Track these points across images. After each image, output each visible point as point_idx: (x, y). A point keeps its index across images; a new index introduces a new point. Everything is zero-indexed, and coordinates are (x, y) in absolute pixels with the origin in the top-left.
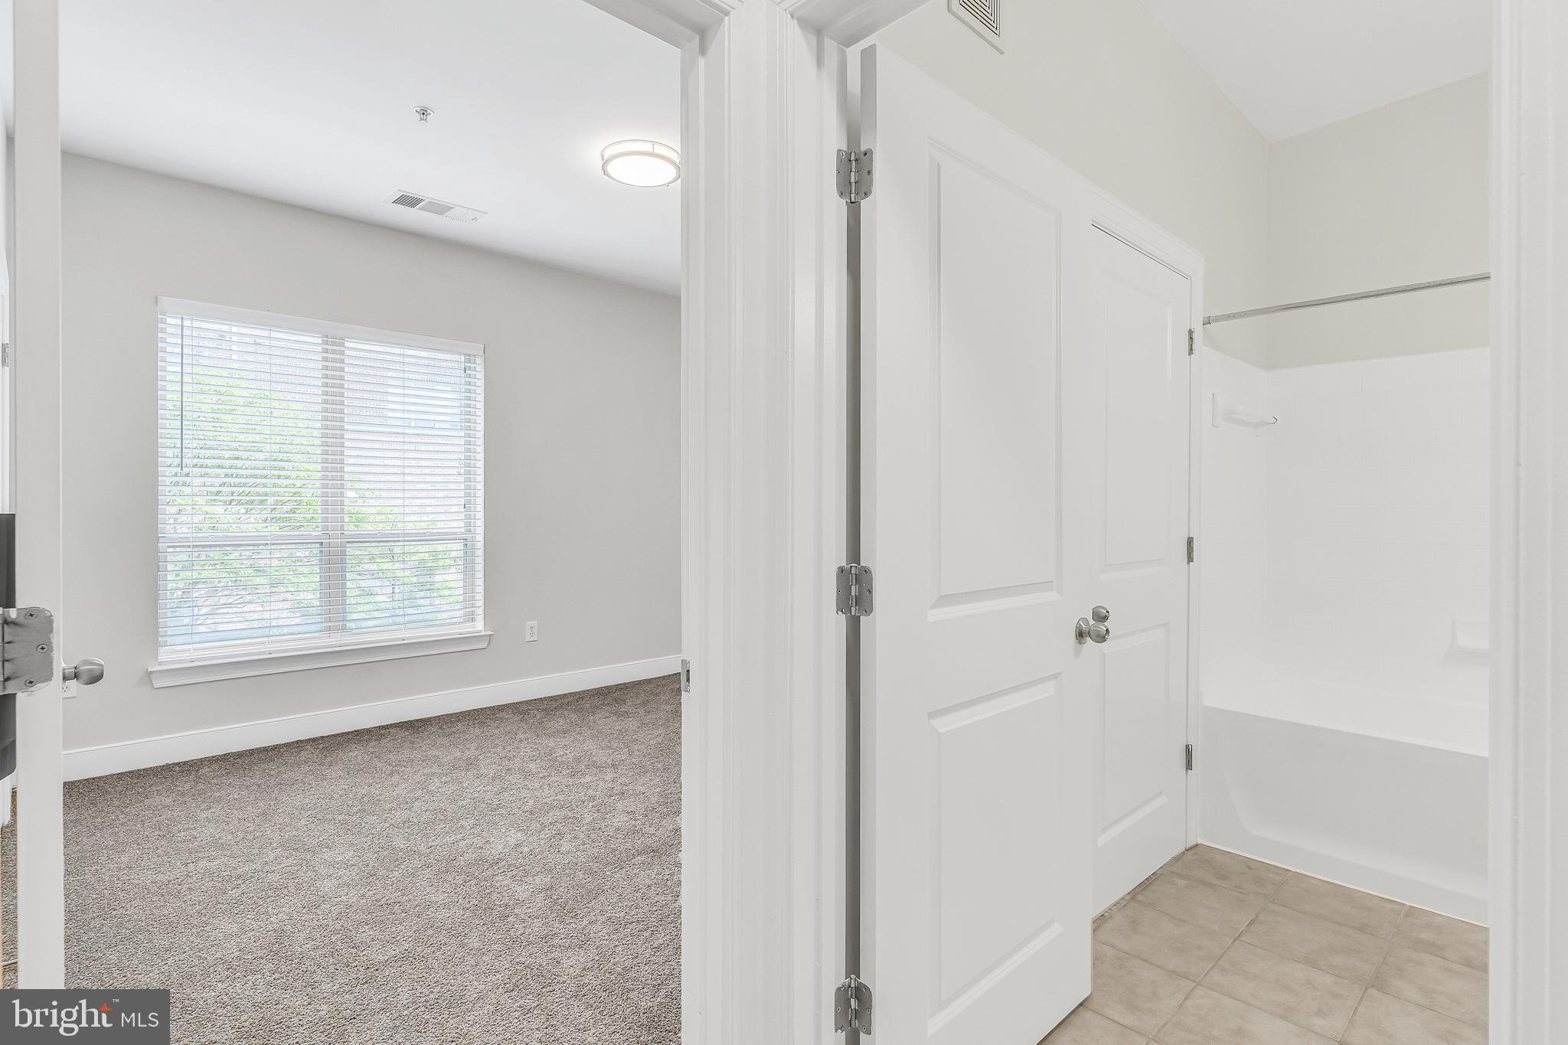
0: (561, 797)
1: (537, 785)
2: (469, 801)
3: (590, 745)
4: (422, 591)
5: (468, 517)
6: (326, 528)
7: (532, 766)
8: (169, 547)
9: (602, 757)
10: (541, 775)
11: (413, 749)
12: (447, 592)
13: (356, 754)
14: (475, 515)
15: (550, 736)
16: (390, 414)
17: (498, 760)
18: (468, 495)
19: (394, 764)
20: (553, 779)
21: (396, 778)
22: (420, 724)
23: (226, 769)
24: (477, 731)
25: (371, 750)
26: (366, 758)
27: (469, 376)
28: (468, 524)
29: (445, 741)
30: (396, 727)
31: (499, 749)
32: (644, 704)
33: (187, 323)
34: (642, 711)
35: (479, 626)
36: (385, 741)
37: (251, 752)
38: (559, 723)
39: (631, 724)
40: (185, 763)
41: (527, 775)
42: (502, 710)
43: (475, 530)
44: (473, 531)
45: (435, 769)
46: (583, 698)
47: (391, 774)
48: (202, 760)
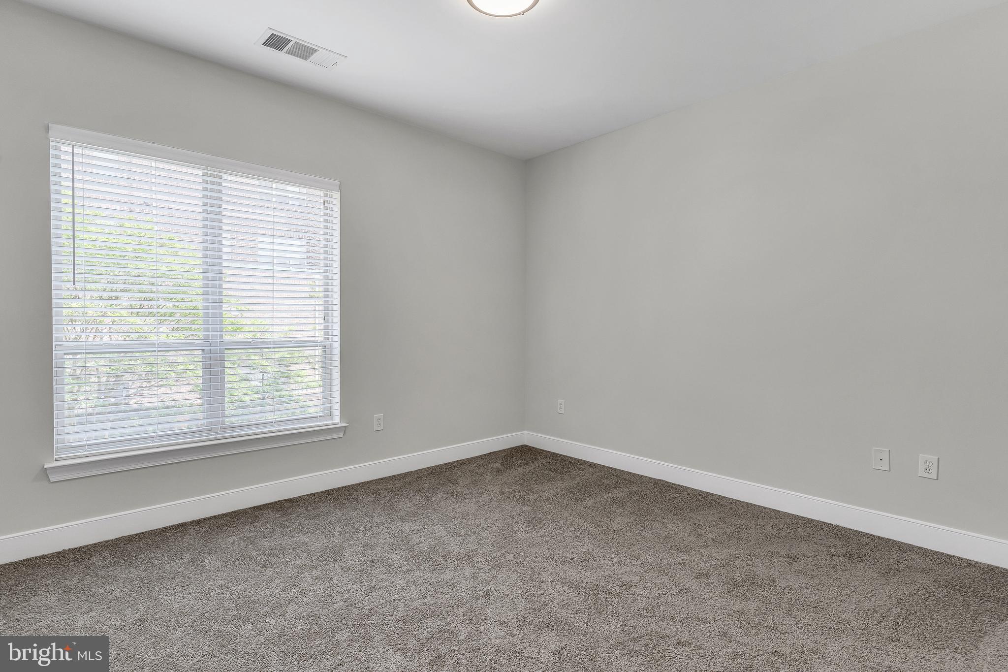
0: (429, 600)
1: (402, 583)
2: (341, 604)
3: (440, 531)
4: (283, 377)
5: (327, 327)
6: (207, 337)
7: (394, 556)
8: (65, 354)
9: (455, 546)
10: (404, 569)
11: (283, 534)
12: (299, 379)
13: (232, 541)
14: (332, 326)
15: (402, 519)
16: (260, 253)
17: (361, 549)
18: (326, 309)
19: (267, 553)
20: (417, 574)
21: (269, 572)
22: (288, 505)
23: (115, 557)
24: (339, 514)
25: (247, 534)
26: (243, 545)
27: (327, 208)
28: (327, 334)
29: (310, 524)
30: (268, 508)
31: (360, 535)
32: (474, 483)
33: (77, 150)
34: (473, 491)
35: (337, 419)
36: (259, 524)
37: (141, 536)
38: (406, 505)
39: (468, 506)
40: (80, 549)
41: (391, 568)
42: (357, 490)
43: (332, 338)
44: (330, 339)
45: (305, 560)
46: (420, 477)
47: (265, 567)
48: (95, 546)
